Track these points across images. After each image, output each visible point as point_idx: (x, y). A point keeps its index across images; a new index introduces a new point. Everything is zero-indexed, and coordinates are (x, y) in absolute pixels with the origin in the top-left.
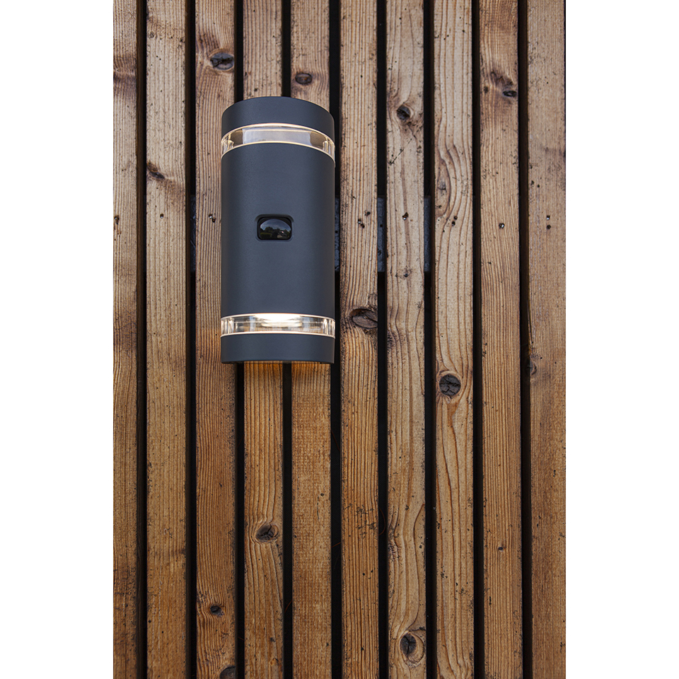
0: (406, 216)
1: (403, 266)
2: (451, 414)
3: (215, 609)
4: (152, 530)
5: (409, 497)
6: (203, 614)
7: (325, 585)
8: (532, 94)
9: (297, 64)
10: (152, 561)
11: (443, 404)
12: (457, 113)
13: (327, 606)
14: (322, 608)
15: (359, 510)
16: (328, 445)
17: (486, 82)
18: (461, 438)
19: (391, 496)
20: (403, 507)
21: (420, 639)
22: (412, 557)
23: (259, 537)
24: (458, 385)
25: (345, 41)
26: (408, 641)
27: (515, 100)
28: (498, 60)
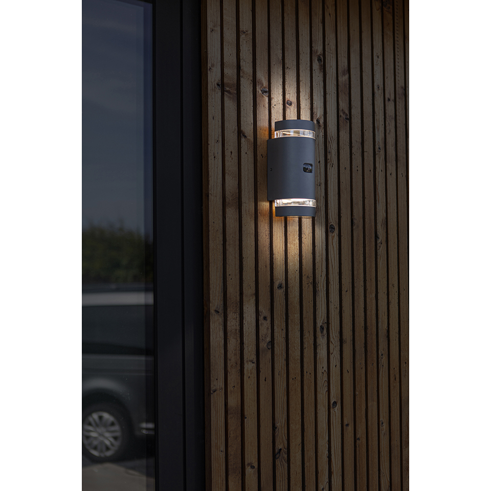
0: (319, 162)
1: (319, 181)
2: (332, 239)
4: (245, 285)
5: (322, 271)
7: (298, 307)
8: (353, 120)
9: (287, 99)
11: (330, 235)
12: (333, 123)
13: (299, 315)
14: (297, 316)
15: (308, 277)
16: (298, 251)
17: (341, 114)
18: (335, 249)
19: (316, 272)
20: (320, 276)
21: (325, 327)
22: (322, 295)
23: (278, 288)
24: (334, 229)
25: (301, 90)
26: (322, 328)
27: (348, 121)
28: (344, 105)
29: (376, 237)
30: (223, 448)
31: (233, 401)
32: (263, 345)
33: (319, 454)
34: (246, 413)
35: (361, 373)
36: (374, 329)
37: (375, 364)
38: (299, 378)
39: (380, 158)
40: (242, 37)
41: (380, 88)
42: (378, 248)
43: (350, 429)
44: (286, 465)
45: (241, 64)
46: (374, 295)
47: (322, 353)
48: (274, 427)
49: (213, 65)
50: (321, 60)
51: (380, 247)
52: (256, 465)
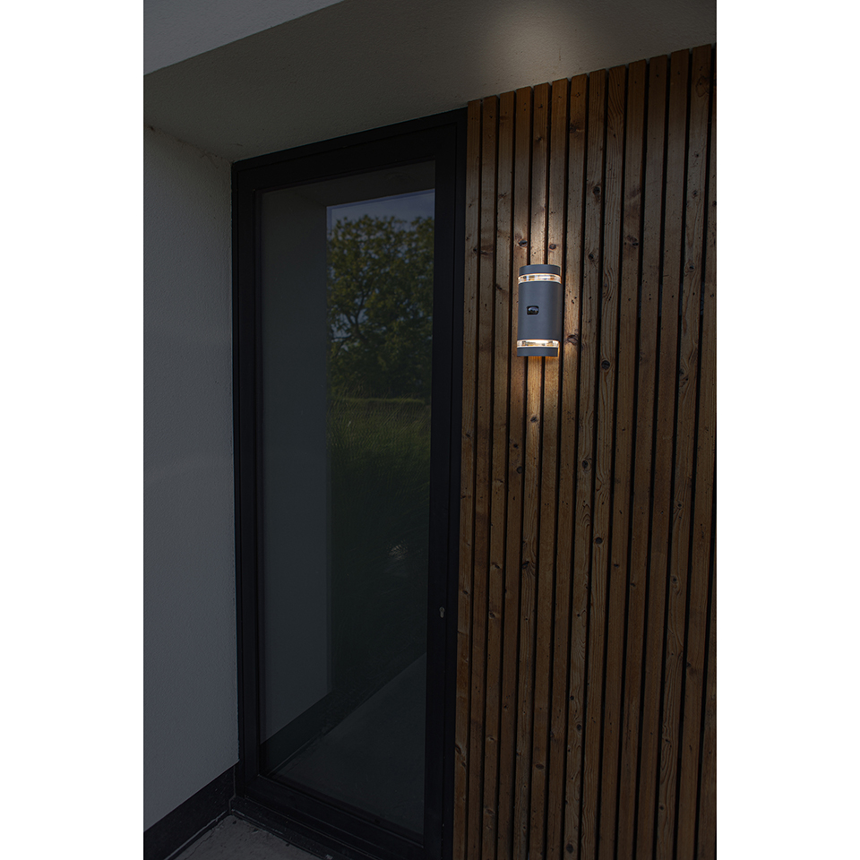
0: (590, 298)
1: (589, 318)
2: (605, 376)
3: (516, 446)
5: (588, 408)
6: (511, 447)
7: (555, 440)
8: (645, 244)
9: (550, 241)
10: (495, 427)
11: (603, 372)
12: (613, 254)
13: (555, 447)
14: (553, 448)
15: (569, 413)
17: (625, 241)
18: (609, 386)
19: (581, 408)
20: (585, 412)
21: (590, 463)
22: (588, 432)
23: (532, 421)
24: (609, 365)
25: (568, 230)
26: (585, 464)
27: (637, 247)
28: (631, 230)
29: (679, 372)
30: (470, 542)
31: (481, 509)
32: (513, 468)
33: (576, 580)
34: (492, 521)
35: (642, 519)
36: (668, 475)
37: (667, 513)
38: (553, 505)
39: (691, 279)
40: (500, 200)
41: (698, 194)
42: (680, 384)
43: (622, 570)
44: (534, 578)
45: (498, 225)
46: (669, 437)
47: (584, 487)
48: (522, 542)
49: (470, 235)
50: (598, 190)
51: (684, 383)
52: (501, 566)
